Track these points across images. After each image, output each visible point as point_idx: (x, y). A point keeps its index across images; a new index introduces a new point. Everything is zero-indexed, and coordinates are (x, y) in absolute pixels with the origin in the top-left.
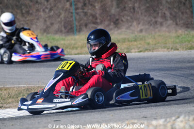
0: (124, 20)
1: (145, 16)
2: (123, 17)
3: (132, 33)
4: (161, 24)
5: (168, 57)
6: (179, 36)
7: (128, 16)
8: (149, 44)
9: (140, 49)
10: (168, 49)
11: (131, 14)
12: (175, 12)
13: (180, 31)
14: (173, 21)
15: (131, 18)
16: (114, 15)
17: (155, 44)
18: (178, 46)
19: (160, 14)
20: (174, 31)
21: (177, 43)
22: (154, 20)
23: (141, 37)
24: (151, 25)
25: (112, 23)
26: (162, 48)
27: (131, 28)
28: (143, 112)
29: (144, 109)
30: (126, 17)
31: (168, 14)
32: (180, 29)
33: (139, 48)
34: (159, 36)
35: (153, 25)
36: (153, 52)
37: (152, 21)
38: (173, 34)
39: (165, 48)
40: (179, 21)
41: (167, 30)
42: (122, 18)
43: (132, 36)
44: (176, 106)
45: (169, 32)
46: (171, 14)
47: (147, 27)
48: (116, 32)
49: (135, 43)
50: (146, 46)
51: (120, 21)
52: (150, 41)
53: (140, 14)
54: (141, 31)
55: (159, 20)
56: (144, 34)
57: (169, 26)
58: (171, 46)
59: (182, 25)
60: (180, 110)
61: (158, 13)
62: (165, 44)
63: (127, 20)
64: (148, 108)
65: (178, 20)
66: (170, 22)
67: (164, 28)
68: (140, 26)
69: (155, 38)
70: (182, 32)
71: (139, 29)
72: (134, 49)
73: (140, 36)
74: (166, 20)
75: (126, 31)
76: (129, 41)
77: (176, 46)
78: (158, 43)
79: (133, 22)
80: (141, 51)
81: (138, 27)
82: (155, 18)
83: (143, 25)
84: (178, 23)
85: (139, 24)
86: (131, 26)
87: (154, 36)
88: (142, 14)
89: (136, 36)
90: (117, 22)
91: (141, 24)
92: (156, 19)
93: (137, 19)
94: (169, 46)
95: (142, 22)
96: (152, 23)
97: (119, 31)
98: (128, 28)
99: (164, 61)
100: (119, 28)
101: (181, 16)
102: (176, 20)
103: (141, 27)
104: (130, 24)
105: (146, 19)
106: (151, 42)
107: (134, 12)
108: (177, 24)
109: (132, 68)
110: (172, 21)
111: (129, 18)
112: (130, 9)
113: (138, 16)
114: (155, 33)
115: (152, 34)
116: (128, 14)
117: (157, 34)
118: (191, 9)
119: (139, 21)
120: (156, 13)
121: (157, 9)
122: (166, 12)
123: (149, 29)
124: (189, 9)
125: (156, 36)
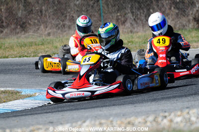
0: (31, 23)
1: (53, 19)
2: (30, 20)
3: (40, 36)
4: (69, 27)
7: (36, 19)
8: (56, 47)
11: (39, 18)
15: (39, 21)
16: (21, 18)
19: (68, 17)
22: (62, 23)
23: (49, 40)
24: (59, 28)
25: (19, 27)
27: (39, 31)
28: (49, 117)
29: (50, 114)
30: (34, 21)
33: (47, 52)
35: (61, 28)
37: (60, 24)
42: (30, 22)
43: (39, 40)
44: (83, 110)
47: (55, 30)
48: (23, 36)
49: (43, 47)
50: (54, 50)
51: (27, 24)
52: (58, 44)
53: (48, 17)
54: (49, 34)
55: (67, 23)
56: (51, 37)
60: (87, 114)
61: (66, 16)
63: (35, 23)
64: (54, 113)
68: (47, 29)
69: (62, 42)
71: (46, 32)
73: (47, 40)
75: (34, 35)
76: (36, 44)
79: (41, 25)
82: (63, 21)
83: (51, 29)
85: (46, 27)
86: (38, 29)
88: (49, 17)
89: (43, 40)
90: (24, 26)
92: (64, 23)
93: (45, 23)
95: (50, 25)
96: (60, 26)
97: (27, 34)
98: (34, 32)
100: (26, 32)
103: (48, 30)
104: (37, 27)
105: (53, 22)
106: (58, 46)
107: (42, 15)
109: (39, 72)
111: (36, 21)
112: (38, 12)
113: (46, 20)
114: (63, 36)
115: (60, 37)
116: (36, 17)
117: (65, 37)
118: (99, 12)
119: (46, 24)
120: (64, 16)
121: (65, 12)
122: (74, 15)
123: (57, 32)
124: (98, 12)
125: (63, 40)
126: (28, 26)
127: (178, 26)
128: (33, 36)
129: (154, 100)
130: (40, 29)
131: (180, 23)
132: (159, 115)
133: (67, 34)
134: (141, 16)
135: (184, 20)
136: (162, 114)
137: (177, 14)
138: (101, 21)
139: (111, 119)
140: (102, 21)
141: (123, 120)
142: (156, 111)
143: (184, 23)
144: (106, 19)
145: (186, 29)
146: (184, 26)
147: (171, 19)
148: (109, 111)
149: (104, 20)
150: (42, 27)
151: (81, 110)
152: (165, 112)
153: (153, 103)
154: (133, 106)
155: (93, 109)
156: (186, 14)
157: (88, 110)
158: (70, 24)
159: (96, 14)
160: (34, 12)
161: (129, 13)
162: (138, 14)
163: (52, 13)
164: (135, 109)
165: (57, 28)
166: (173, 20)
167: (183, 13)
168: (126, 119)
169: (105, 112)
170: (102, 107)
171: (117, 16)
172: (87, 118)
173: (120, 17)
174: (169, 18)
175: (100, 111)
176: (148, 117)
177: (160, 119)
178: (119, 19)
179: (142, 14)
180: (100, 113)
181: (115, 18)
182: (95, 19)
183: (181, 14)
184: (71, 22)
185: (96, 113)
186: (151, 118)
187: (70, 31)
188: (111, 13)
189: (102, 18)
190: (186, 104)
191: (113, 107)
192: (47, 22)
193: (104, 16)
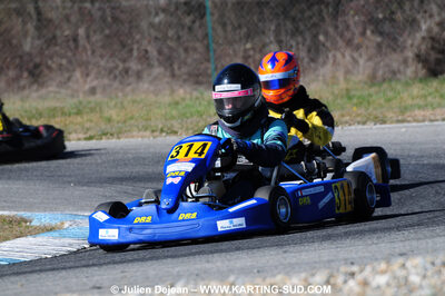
0: (54, 66)
1: (102, 56)
2: (51, 58)
3: (72, 96)
4: (139, 76)
5: (152, 150)
6: (177, 103)
7: (62, 57)
8: (109, 120)
9: (90, 133)
10: (153, 131)
11: (70, 54)
12: (170, 48)
13: (181, 91)
14: (166, 69)
15: (70, 62)
16: (30, 54)
17: (125, 122)
18: (176, 125)
19: (135, 53)
20: (168, 92)
21: (173, 118)
22: (121, 66)
23: (93, 105)
24: (115, 77)
25: (26, 74)
26: (140, 130)
27: (70, 84)
28: (93, 276)
29: (96, 268)
30: (59, 60)
31: (153, 52)
32: (181, 86)
33: (88, 129)
34: (134, 102)
35: (119, 78)
36: (119, 138)
37: (116, 67)
38: (166, 98)
39: (146, 129)
40: (179, 68)
41: (152, 88)
42: (50, 62)
44: (169, 260)
45: (156, 93)
46: (160, 52)
47: (106, 81)
48: (34, 95)
49: (79, 119)
50: (103, 127)
51: (43, 68)
52: (113, 113)
53: (89, 53)
54: (93, 91)
55: (134, 65)
56: (98, 97)
57: (155, 78)
58: (160, 126)
59: (185, 77)
60: (177, 269)
61: (131, 50)
62: (147, 120)
63: (61, 65)
64: (105, 267)
65: (176, 67)
66: (158, 70)
67: (145, 85)
68: (89, 79)
69: (123, 107)
70: (185, 92)
71: (87, 87)
72: (76, 132)
73: (90, 102)
74: (150, 66)
75: (59, 93)
76: (63, 114)
77: (172, 125)
78: (132, 118)
79: (74, 70)
80: (90, 138)
81: (85, 82)
82: (124, 61)
83: (97, 78)
84: (177, 72)
85: (87, 75)
86: (69, 79)
87: (122, 103)
88: (93, 52)
89: (81, 103)
90: (37, 72)
91: (92, 76)
92: (127, 65)
93: (84, 65)
94: (157, 126)
95: (95, 70)
96: (117, 72)
97: (43, 91)
98: (62, 84)
99: (144, 159)
100: (42, 85)
101: (183, 55)
102: (171, 65)
103: (92, 82)
104: (67, 75)
105: (102, 63)
106: (114, 117)
107: (77, 47)
108: (173, 76)
109: (70, 176)
110: (162, 69)
111: (64, 62)
112: (68, 41)
113: (85, 58)
114: (125, 95)
115: (117, 97)
116: (63, 51)
117: (129, 98)
118: (205, 42)
119: (87, 68)
120: (126, 49)
121: (129, 42)
122: (149, 48)
123: (110, 86)
124: (202, 41)
125: (125, 103)
126: (46, 71)
127: (380, 73)
128: (58, 96)
129: (328, 238)
130: (74, 79)
131: (387, 65)
132: (338, 271)
133: (133, 91)
134: (298, 49)
135: (394, 60)
136: (343, 269)
137: (379, 46)
138: (208, 61)
139: (232, 278)
140: (212, 60)
141: (259, 281)
142: (332, 261)
143: (395, 66)
144: (220, 57)
145: (398, 80)
146: (394, 73)
147: (365, 57)
148: (227, 263)
149: (216, 59)
150: (78, 74)
151: (164, 261)
152: (352, 263)
153: (326, 244)
154: (280, 251)
155: (191, 258)
156: (398, 46)
157: (180, 259)
158: (139, 67)
159: (198, 45)
160: (59, 41)
161: (271, 42)
162: (291, 46)
163: (100, 44)
164: (285, 259)
165: (112, 76)
166: (370, 59)
167: (392, 44)
168: (265, 279)
169: (219, 264)
170: (212, 252)
171: (246, 51)
172: (178, 277)
173: (251, 53)
174: (361, 55)
175: (208, 262)
176: (313, 275)
177: (339, 280)
178: (250, 57)
179: (300, 46)
180: (208, 266)
181: (241, 54)
182: (196, 56)
183: (389, 46)
184: (142, 64)
185: (198, 266)
186: (320, 278)
187: (141, 84)
188: (230, 43)
189: (211, 54)
190: (399, 247)
192: (88, 63)
193: (215, 51)
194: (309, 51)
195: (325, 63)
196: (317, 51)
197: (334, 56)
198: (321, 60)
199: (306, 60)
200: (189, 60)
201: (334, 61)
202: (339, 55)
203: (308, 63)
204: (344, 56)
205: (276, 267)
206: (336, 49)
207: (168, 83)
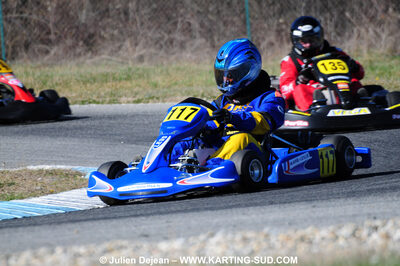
0: (106, 36)
1: (149, 28)
2: (104, 29)
3: (122, 63)
4: (182, 46)
7: (114, 28)
8: (156, 85)
9: (138, 97)
11: (121, 25)
12: (211, 21)
14: (207, 40)
15: (121, 32)
16: (85, 25)
17: (169, 87)
18: (215, 91)
19: (179, 26)
21: (212, 84)
22: (166, 37)
23: (141, 71)
24: (161, 47)
25: (81, 43)
26: (182, 95)
27: (121, 52)
28: (141, 225)
29: (143, 218)
30: (111, 31)
31: (196, 25)
33: (136, 93)
34: (178, 69)
35: (165, 48)
36: (164, 102)
37: (162, 38)
39: (188, 94)
40: (219, 40)
41: (194, 57)
42: (103, 33)
43: (121, 69)
44: (209, 212)
45: (198, 62)
46: (202, 25)
47: (153, 50)
48: (89, 61)
49: (129, 84)
50: (150, 91)
51: (97, 37)
52: (159, 79)
53: (139, 24)
54: (141, 59)
55: (178, 37)
56: (146, 64)
57: (197, 48)
58: (201, 91)
60: (216, 220)
61: (176, 23)
62: (190, 85)
63: (113, 35)
64: (151, 217)
65: (216, 39)
66: (199, 41)
67: (188, 55)
68: (138, 48)
69: (168, 74)
71: (136, 55)
72: (126, 95)
73: (138, 69)
74: (193, 37)
75: (110, 60)
76: (115, 79)
77: (212, 91)
78: (176, 84)
79: (124, 40)
80: (139, 101)
81: (134, 50)
82: (169, 33)
83: (145, 47)
84: (217, 43)
85: (136, 44)
86: (120, 48)
87: (167, 70)
88: (142, 24)
89: (130, 69)
90: (91, 41)
91: (140, 45)
92: (171, 36)
93: (133, 35)
94: (198, 92)
95: (143, 40)
96: (162, 42)
97: (97, 58)
98: (113, 53)
100: (95, 53)
101: (222, 28)
102: (211, 37)
103: (140, 51)
104: (118, 44)
105: (150, 34)
106: (160, 82)
107: (127, 20)
108: (213, 46)
109: (120, 135)
110: (203, 40)
111: (116, 32)
112: (120, 14)
113: (134, 29)
114: (170, 64)
115: (162, 64)
116: (115, 23)
117: (174, 66)
118: (242, 16)
119: (136, 38)
120: (171, 22)
121: (174, 15)
122: (192, 21)
123: (156, 54)
124: (239, 16)
125: (170, 70)
126: (99, 41)
128: (109, 63)
129: (353, 194)
130: (124, 47)
132: (363, 225)
133: (177, 59)
134: (326, 23)
136: (368, 223)
138: (245, 33)
139: (266, 230)
140: (249, 33)
141: (291, 232)
142: (357, 216)
144: (256, 30)
147: (387, 32)
148: (261, 215)
149: (252, 32)
150: (127, 44)
151: (205, 212)
152: (375, 218)
153: (350, 201)
154: (309, 205)
155: (229, 211)
157: (219, 212)
158: (183, 38)
159: (235, 19)
160: (111, 14)
163: (147, 17)
164: (314, 212)
165: (158, 46)
166: (391, 34)
168: (296, 230)
169: (254, 216)
170: (247, 206)
171: (279, 25)
172: (217, 227)
173: (284, 27)
174: (383, 31)
175: (244, 214)
176: (340, 228)
177: (364, 233)
178: (282, 30)
179: (328, 21)
180: (244, 218)
181: (275, 28)
182: (234, 29)
184: (185, 35)
185: (236, 218)
186: (346, 231)
187: (184, 54)
188: (266, 18)
189: (248, 27)
191: (269, 208)
192: (137, 33)
193: (251, 24)
194: (336, 26)
195: (350, 37)
196: (344, 26)
197: (359, 31)
198: (347, 34)
199: (333, 34)
200: (228, 33)
201: (359, 35)
202: (363, 30)
203: (335, 37)
204: (367, 31)
205: (306, 220)
206: (361, 24)
207: (208, 52)
